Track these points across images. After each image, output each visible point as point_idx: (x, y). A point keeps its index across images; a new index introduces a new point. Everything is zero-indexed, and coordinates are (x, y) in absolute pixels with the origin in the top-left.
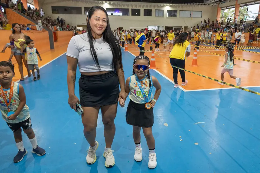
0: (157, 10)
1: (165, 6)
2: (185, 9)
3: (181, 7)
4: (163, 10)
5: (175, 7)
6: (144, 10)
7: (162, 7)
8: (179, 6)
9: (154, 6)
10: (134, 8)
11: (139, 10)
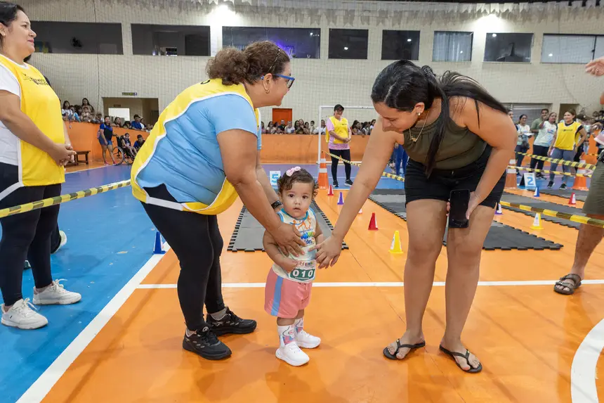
0: (441, 32)
1: (479, 14)
2: (568, 25)
3: (550, 18)
4: (470, 35)
5: (526, 16)
6: (385, 33)
7: (465, 17)
8: (543, 15)
9: (431, 16)
10: (340, 25)
11: (364, 34)
